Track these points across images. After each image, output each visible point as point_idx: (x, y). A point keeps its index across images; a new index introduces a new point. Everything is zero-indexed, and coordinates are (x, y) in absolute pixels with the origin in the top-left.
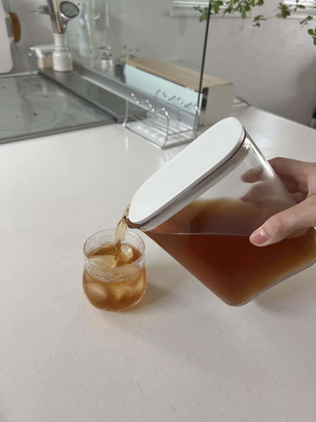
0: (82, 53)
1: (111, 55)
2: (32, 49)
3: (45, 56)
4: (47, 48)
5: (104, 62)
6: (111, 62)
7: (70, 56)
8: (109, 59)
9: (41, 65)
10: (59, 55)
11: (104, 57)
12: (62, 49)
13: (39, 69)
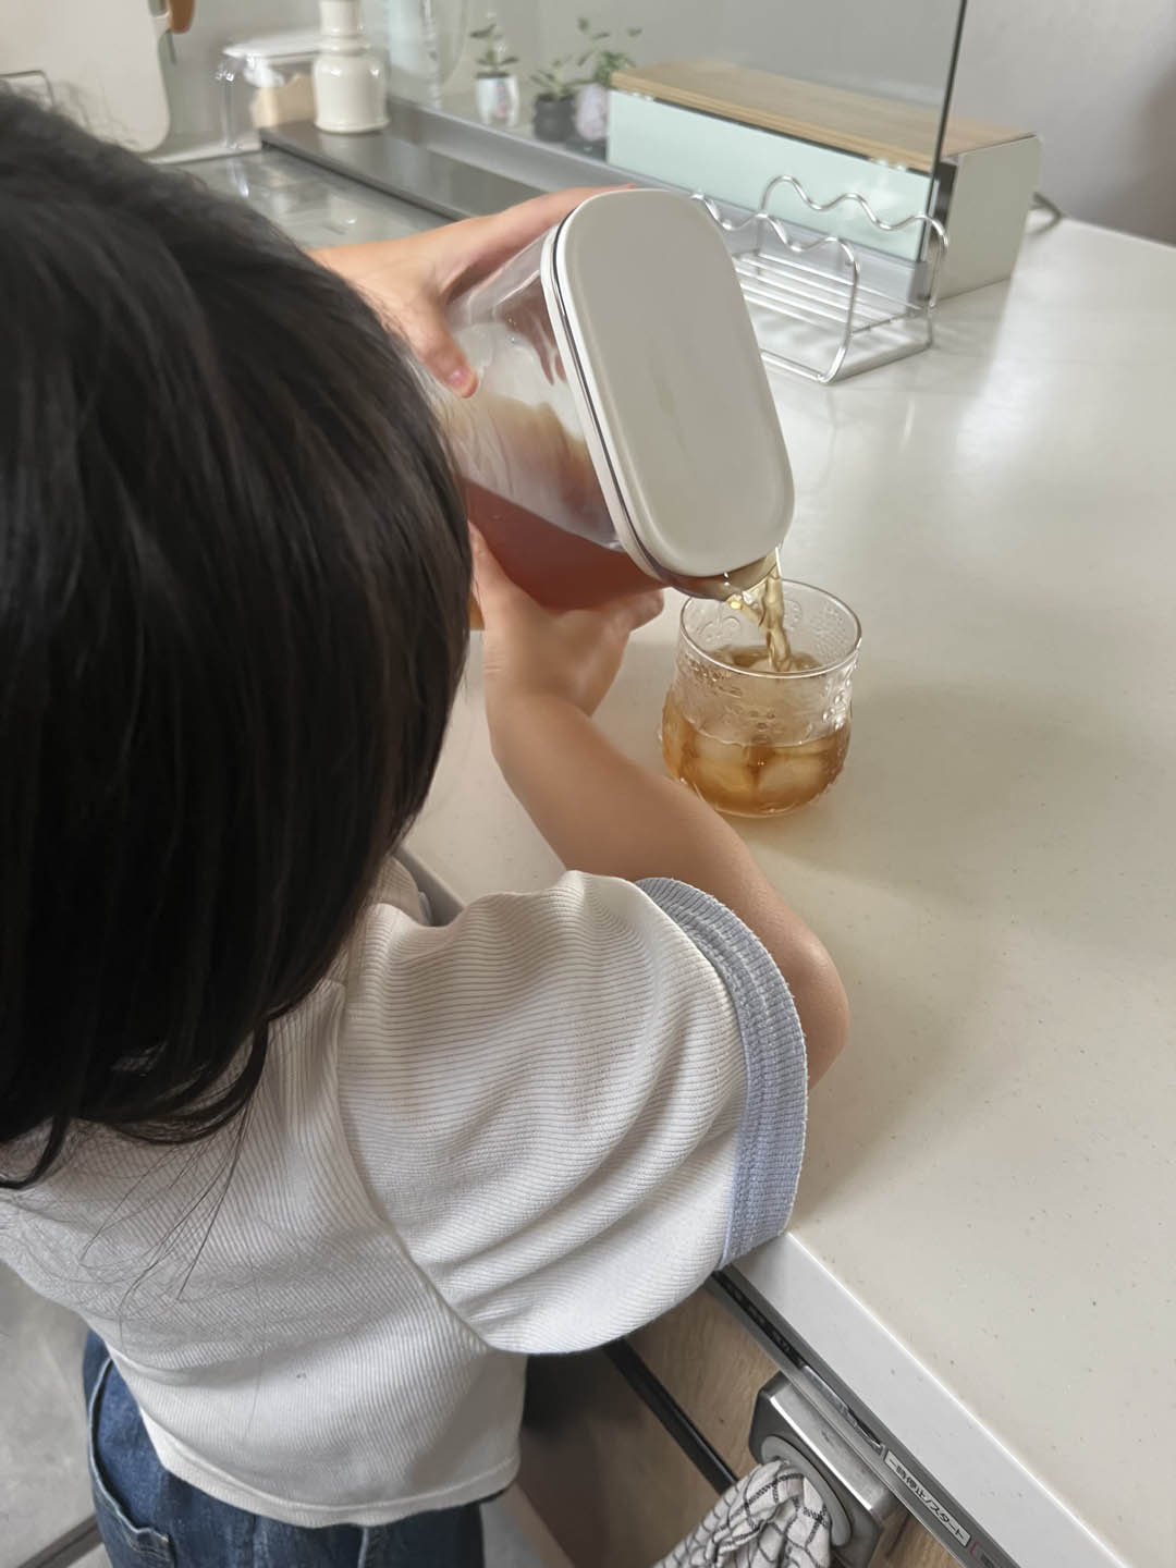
0: (402, 58)
1: (511, 60)
2: (234, 52)
3: (281, 79)
4: (291, 45)
5: (488, 87)
6: (512, 84)
7: (376, 73)
8: (503, 75)
9: (266, 114)
10: (337, 72)
11: (487, 69)
12: (351, 45)
13: (263, 132)
